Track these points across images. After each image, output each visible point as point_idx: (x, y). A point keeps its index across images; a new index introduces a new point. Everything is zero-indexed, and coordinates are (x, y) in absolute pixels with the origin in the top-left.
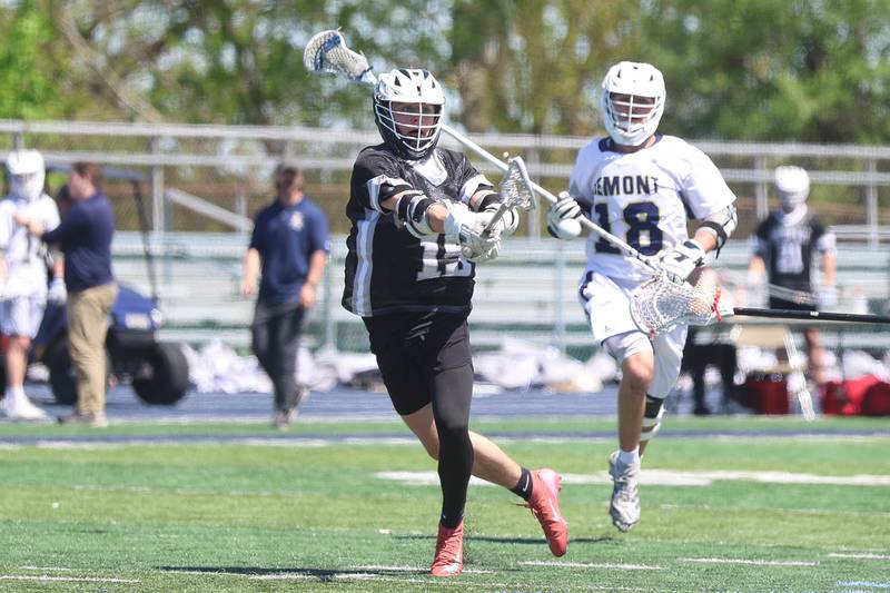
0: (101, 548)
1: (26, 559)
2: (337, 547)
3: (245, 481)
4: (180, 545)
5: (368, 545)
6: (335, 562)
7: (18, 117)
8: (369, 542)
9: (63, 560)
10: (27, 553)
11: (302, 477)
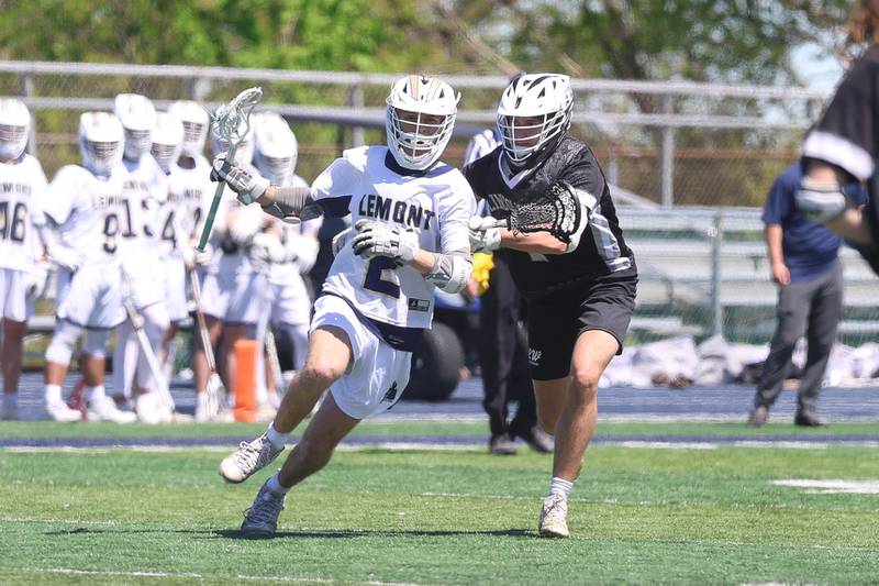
0: (456, 561)
1: (369, 573)
2: (729, 563)
3: (622, 489)
4: (547, 560)
5: (766, 561)
6: (728, 580)
7: (353, 68)
8: (766, 556)
9: (412, 575)
10: (371, 567)
11: (686, 484)
